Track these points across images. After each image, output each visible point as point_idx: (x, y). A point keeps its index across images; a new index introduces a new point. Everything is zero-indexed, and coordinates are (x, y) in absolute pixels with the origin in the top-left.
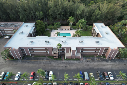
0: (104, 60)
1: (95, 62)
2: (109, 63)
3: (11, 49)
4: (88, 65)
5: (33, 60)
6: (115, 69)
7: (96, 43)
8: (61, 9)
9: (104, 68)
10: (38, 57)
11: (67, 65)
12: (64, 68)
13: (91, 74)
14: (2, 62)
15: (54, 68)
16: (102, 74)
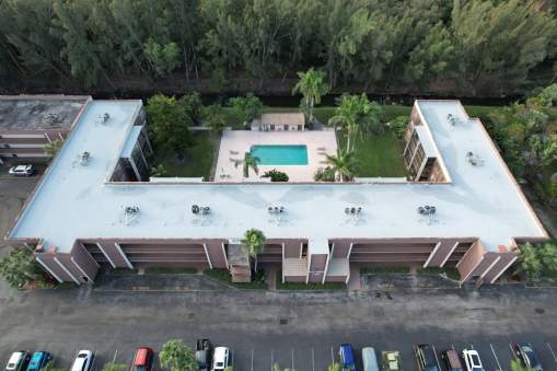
0: (451, 289)
1: (412, 298)
2: (473, 302)
3: (42, 251)
4: (379, 313)
5: (142, 289)
6: (496, 332)
7: (421, 216)
8: (261, 32)
9: (449, 325)
10: (164, 275)
11: (288, 312)
12: (276, 328)
13: (391, 356)
14: (7, 298)
15: (234, 327)
16: (439, 356)
